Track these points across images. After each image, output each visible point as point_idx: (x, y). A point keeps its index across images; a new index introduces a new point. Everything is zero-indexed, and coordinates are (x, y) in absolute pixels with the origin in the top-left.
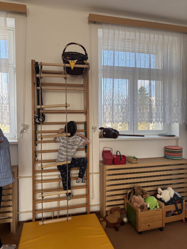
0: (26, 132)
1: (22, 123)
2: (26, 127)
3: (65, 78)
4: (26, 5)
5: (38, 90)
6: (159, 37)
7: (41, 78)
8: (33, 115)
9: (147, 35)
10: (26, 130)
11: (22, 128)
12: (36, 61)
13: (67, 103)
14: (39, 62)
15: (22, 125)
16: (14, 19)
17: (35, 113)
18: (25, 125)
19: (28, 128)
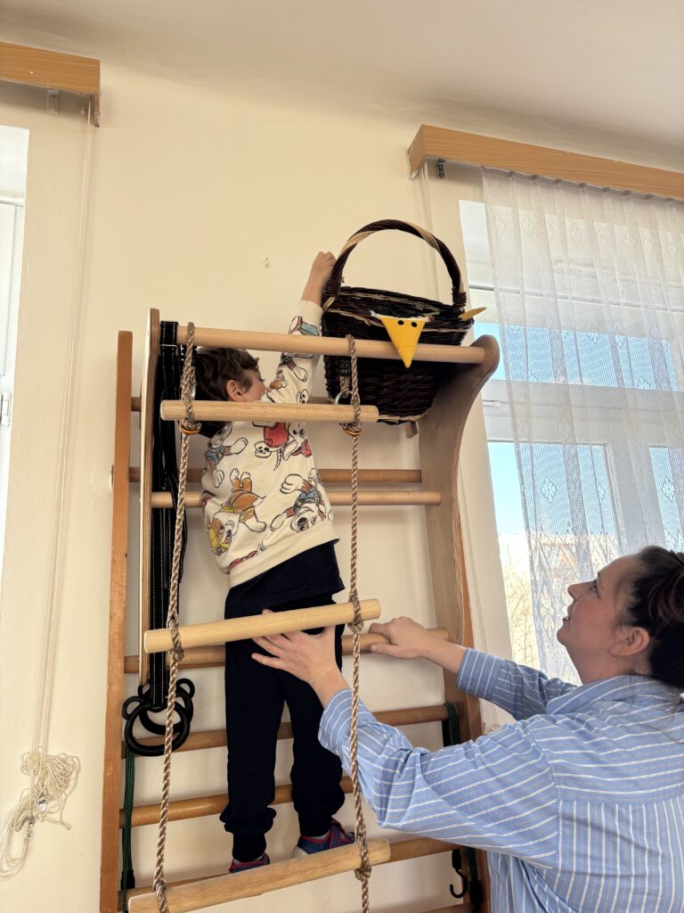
0: (56, 818)
1: (29, 749)
2: (51, 781)
4: (98, 62)
5: (156, 513)
7: (193, 425)
8: (116, 688)
10: (52, 799)
14: (183, 324)
15: (24, 768)
16: (28, 132)
17: (126, 672)
18: (50, 759)
19: (67, 787)
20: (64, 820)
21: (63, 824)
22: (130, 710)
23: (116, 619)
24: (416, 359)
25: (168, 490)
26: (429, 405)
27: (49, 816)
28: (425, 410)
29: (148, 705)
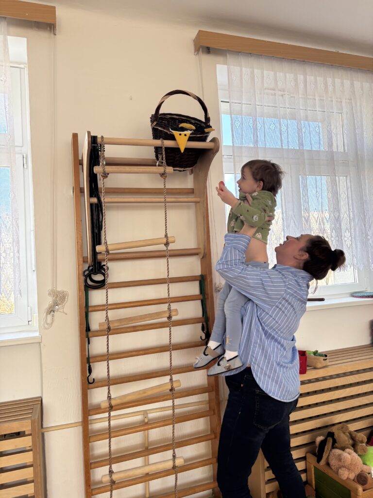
0: (62, 310)
1: (50, 288)
2: (59, 299)
3: (163, 175)
4: (54, 8)
5: (91, 205)
6: (342, 83)
7: (105, 175)
8: (81, 267)
9: (320, 79)
10: (60, 304)
11: (50, 300)
12: (93, 134)
13: (168, 235)
14: (99, 136)
15: (50, 294)
16: (25, 39)
17: (84, 262)
18: (58, 292)
19: (65, 301)
20: (65, 312)
21: (63, 312)
22: (86, 274)
23: (79, 243)
24: (187, 147)
25: (95, 197)
26: (196, 163)
27: (60, 310)
28: (193, 166)
29: (92, 272)
